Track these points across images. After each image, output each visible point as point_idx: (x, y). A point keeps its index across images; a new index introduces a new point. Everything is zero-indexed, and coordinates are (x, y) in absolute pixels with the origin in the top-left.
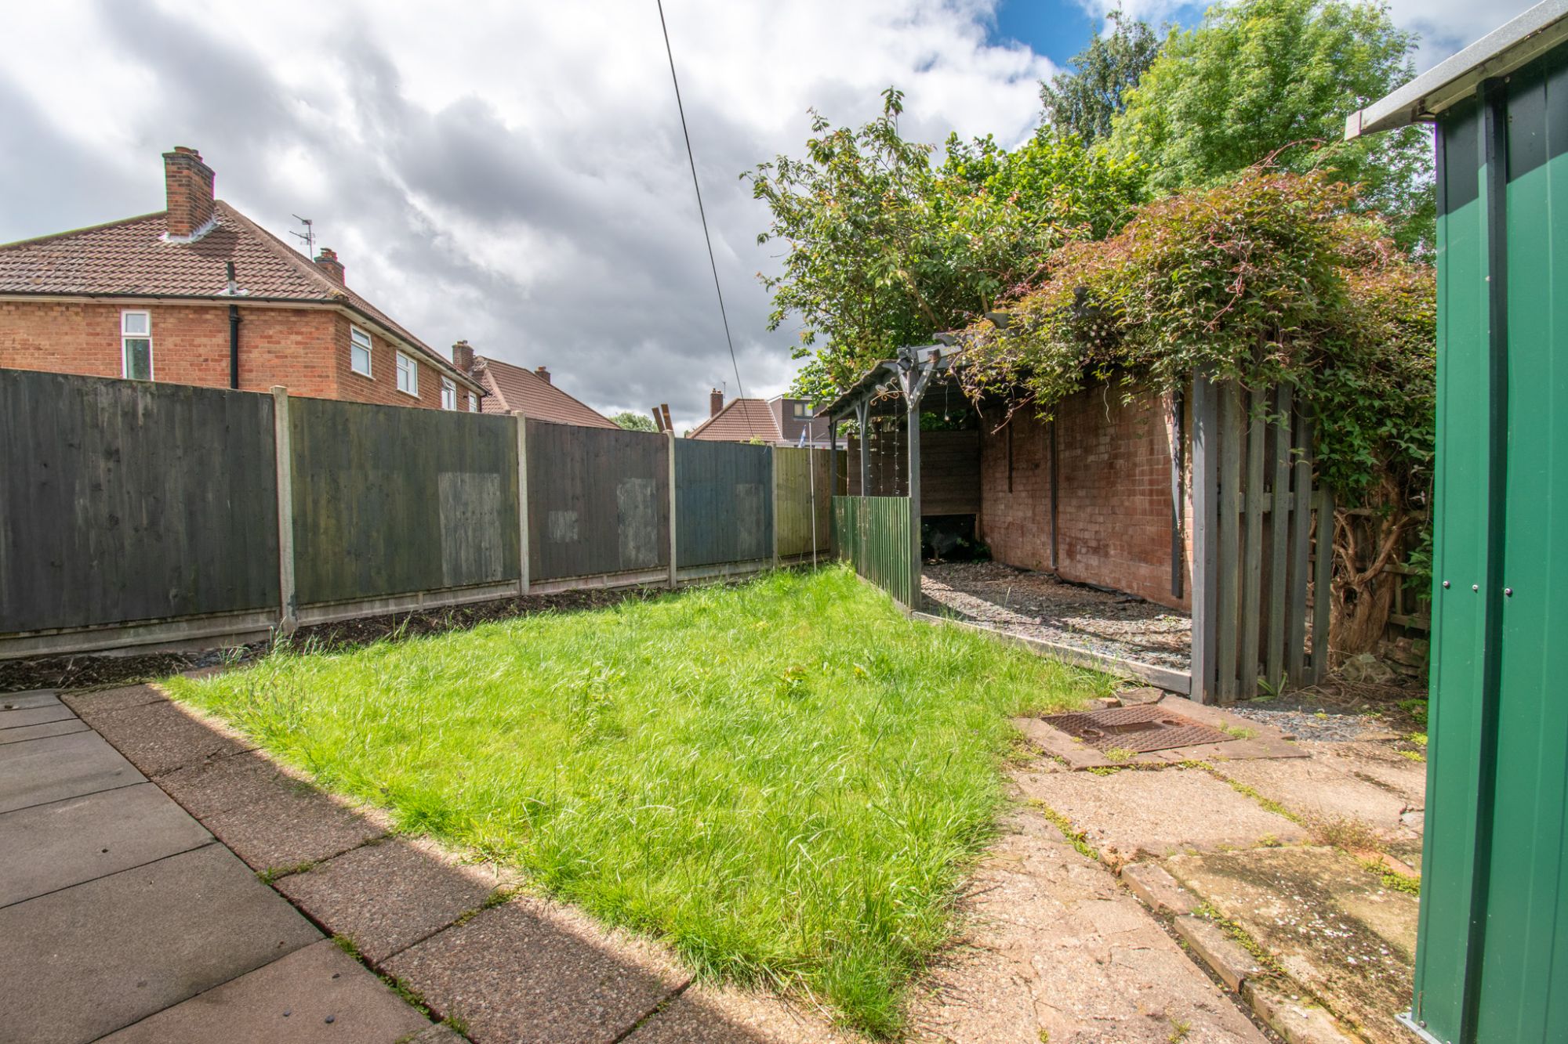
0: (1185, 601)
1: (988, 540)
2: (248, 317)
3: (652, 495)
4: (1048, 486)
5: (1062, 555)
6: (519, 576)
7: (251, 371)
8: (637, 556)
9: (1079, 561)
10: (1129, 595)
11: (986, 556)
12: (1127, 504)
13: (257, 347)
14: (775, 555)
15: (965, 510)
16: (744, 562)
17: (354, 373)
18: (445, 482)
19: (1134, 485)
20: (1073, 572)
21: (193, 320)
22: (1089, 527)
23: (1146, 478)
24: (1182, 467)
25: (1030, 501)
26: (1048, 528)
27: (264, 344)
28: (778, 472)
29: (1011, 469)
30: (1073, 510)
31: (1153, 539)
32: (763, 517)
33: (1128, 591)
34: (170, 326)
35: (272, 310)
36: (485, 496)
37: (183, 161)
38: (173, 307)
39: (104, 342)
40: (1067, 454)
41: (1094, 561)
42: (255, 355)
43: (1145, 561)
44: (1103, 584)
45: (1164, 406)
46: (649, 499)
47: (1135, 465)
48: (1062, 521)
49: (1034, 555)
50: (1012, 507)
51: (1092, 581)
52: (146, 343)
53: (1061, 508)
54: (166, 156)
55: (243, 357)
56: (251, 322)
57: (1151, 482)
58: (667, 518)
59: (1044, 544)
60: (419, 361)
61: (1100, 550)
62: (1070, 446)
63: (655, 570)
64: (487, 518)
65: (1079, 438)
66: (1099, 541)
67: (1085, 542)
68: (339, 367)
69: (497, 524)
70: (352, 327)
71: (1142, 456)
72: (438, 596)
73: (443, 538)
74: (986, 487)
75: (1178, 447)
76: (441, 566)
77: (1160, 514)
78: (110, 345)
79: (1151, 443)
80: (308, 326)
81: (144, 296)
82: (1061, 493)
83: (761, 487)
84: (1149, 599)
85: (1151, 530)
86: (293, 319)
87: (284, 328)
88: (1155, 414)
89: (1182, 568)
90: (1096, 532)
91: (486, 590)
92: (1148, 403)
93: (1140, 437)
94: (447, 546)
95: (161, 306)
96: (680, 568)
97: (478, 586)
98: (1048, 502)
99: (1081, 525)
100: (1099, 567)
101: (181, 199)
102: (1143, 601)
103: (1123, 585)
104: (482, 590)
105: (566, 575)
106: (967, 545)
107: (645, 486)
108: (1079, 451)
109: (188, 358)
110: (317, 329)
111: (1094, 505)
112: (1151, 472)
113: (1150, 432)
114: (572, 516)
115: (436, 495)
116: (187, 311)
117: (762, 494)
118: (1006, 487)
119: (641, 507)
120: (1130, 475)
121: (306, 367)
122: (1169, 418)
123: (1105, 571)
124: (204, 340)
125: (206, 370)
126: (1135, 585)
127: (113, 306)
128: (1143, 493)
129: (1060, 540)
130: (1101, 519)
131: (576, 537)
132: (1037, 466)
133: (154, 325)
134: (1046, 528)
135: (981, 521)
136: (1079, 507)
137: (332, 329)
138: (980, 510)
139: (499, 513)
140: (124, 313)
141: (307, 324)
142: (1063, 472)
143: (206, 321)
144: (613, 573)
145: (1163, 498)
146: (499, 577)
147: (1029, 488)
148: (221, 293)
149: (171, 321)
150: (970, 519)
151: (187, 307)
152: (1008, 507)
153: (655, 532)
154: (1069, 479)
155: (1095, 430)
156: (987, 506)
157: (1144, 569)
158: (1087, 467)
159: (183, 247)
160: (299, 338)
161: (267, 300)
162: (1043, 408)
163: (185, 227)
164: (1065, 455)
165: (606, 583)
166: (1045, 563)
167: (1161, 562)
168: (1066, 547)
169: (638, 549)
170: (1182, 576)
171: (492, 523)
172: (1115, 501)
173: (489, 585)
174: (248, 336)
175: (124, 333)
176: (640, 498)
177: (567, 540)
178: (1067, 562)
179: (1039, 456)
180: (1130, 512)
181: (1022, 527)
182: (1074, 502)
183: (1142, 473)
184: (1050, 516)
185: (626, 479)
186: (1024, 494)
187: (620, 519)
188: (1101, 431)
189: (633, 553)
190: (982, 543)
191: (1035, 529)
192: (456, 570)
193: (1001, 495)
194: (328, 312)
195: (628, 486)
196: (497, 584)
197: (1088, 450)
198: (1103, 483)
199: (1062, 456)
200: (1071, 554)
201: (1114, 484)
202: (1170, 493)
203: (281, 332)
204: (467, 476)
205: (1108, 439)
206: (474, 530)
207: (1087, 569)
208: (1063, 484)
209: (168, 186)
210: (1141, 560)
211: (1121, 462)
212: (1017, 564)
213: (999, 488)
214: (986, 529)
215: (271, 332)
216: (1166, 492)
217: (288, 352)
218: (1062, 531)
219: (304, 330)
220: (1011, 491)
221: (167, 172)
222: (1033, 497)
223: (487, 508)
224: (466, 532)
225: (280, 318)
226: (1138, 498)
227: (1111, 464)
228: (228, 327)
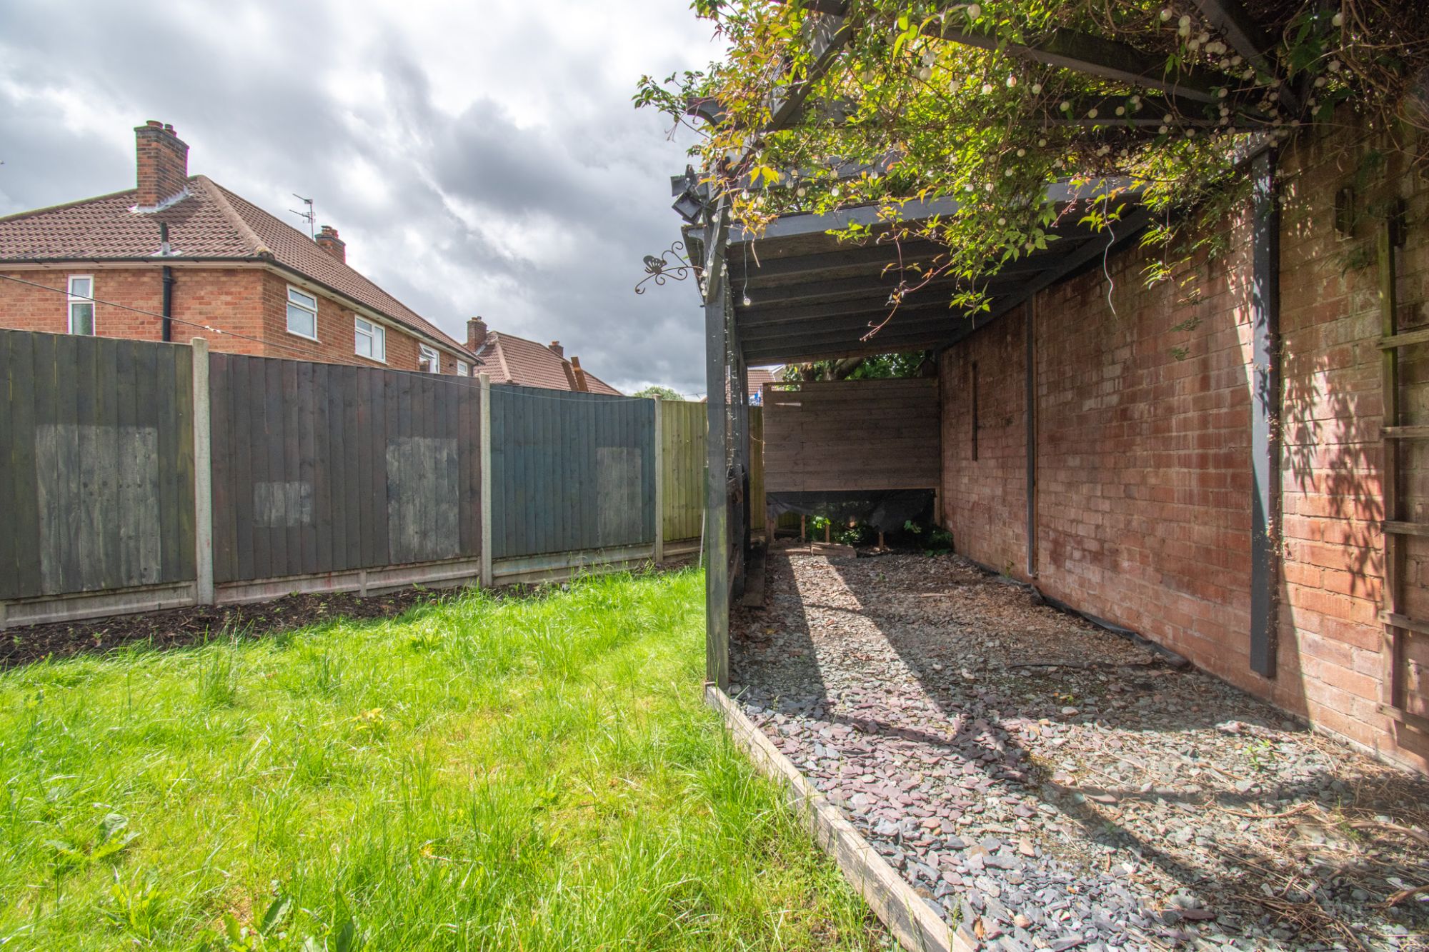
0: (1281, 686)
1: (950, 524)
2: (182, 279)
3: (450, 460)
4: (1023, 451)
5: (1044, 557)
6: (194, 577)
7: (183, 333)
8: (421, 545)
9: (1070, 572)
10: (1158, 647)
11: (946, 546)
12: (1152, 481)
13: (189, 308)
14: (659, 540)
15: (920, 484)
16: (609, 549)
17: (290, 335)
18: (49, 441)
19: (1167, 448)
20: (1060, 587)
21: (131, 283)
22: (1086, 516)
23: (1193, 434)
24: (1275, 408)
25: (1000, 473)
26: (1024, 514)
27: (195, 306)
28: (663, 434)
29: (976, 428)
30: (1060, 488)
31: (1208, 551)
32: (639, 490)
33: (1156, 639)
34: (111, 289)
35: (204, 270)
36: (128, 460)
37: (152, 134)
38: (114, 271)
39: (53, 307)
40: (1052, 399)
41: (1094, 574)
42: (187, 316)
43: (1191, 588)
44: (1108, 615)
45: (1233, 290)
46: (445, 465)
47: (1170, 410)
48: (1043, 503)
49: (1004, 551)
50: (977, 481)
51: (1090, 609)
52: (89, 307)
53: (1042, 485)
54: (137, 130)
55: (175, 319)
56: (185, 283)
57: (1204, 442)
58: (475, 493)
59: (1017, 537)
60: (388, 327)
61: (1104, 556)
62: (1056, 387)
63: (455, 561)
64: (131, 493)
65: (1069, 374)
66: (1102, 542)
67: (1079, 541)
68: (267, 327)
69: (152, 500)
70: (289, 287)
71: (1185, 390)
72: (38, 608)
73: (44, 523)
74: (948, 454)
75: (1268, 367)
76: (39, 562)
77: (1221, 501)
78: (57, 310)
79: (1205, 365)
80: (237, 286)
81: (85, 260)
82: (1043, 461)
83: (638, 451)
84: (1198, 663)
85: (1203, 532)
86: (224, 279)
87: (215, 289)
88: (1212, 311)
89: (1275, 617)
90: (1097, 527)
91: (133, 597)
92: (1197, 283)
93: (1181, 356)
94: (49, 535)
95: (103, 269)
96: (495, 560)
97: (113, 591)
98: (1022, 475)
99: (1072, 513)
100: (1102, 586)
101: (149, 170)
102: (1186, 666)
103: (1145, 624)
104: (125, 598)
105: (289, 573)
106: (918, 530)
107: (437, 449)
108: (1069, 395)
109: (127, 321)
110: (246, 288)
111: (1093, 482)
112: (1204, 422)
113: (1203, 348)
114: (299, 489)
115: (30, 458)
116: (126, 275)
117: (639, 461)
118: (970, 454)
119: (431, 476)
120: (1159, 429)
121: (235, 328)
122: (1244, 313)
123: (1112, 595)
124: (141, 303)
125: (142, 333)
126: (1168, 630)
127: (61, 271)
128: (1185, 462)
129: (1041, 534)
130: (1106, 506)
131: (306, 519)
132: (1009, 422)
133: (96, 289)
134: (1021, 514)
135: (942, 499)
136: (1070, 485)
137: (260, 288)
138: (940, 481)
139: (157, 485)
140: (71, 278)
141: (236, 283)
142: (1045, 429)
143: (143, 283)
144: (378, 566)
145: (1230, 471)
146: (154, 578)
147: (999, 453)
148: (155, 255)
149: (112, 285)
150: (930, 495)
151: (126, 270)
152: (974, 480)
153: (456, 510)
154: (1053, 439)
155: (1097, 357)
156: (948, 477)
157: (1187, 605)
158: (1082, 419)
159: (146, 216)
160: (229, 298)
161: (196, 260)
162: (966, 286)
163: (152, 198)
164: (1047, 403)
165: (364, 584)
166: (1019, 566)
167: (1225, 597)
168: (1050, 546)
169: (424, 534)
170: (1275, 634)
171: (142, 500)
172: (1131, 475)
173: (136, 590)
174: (181, 297)
175: (70, 298)
176: (429, 464)
177: (291, 523)
178: (1051, 570)
179: (1012, 406)
180: (1160, 496)
181: (990, 509)
182: (1062, 476)
183: (1185, 425)
184: (1025, 497)
185: (402, 439)
186: (992, 463)
187: (390, 493)
188: (1106, 358)
189: (416, 541)
190: (942, 529)
191: (1006, 515)
192: (70, 568)
193: (964, 463)
194: (255, 271)
195: (407, 448)
196: (153, 589)
197: (1083, 392)
198: (1109, 445)
199: (1043, 405)
200: (1057, 558)
201: (1129, 446)
202: (1248, 461)
203: (212, 293)
204: (93, 431)
205: (1118, 370)
206: (105, 512)
207: (1081, 585)
208: (1045, 448)
209: (139, 159)
210: (1180, 586)
211: (1142, 406)
212: (984, 561)
213: (963, 455)
214: (948, 509)
215: (202, 293)
216: (1238, 463)
217: (218, 312)
218: (1044, 520)
219: (233, 290)
220: (975, 458)
221: (138, 145)
222: (1003, 467)
223: (133, 477)
224: (89, 513)
225: (211, 279)
226: (1175, 472)
227: (1124, 411)
228: (161, 289)
